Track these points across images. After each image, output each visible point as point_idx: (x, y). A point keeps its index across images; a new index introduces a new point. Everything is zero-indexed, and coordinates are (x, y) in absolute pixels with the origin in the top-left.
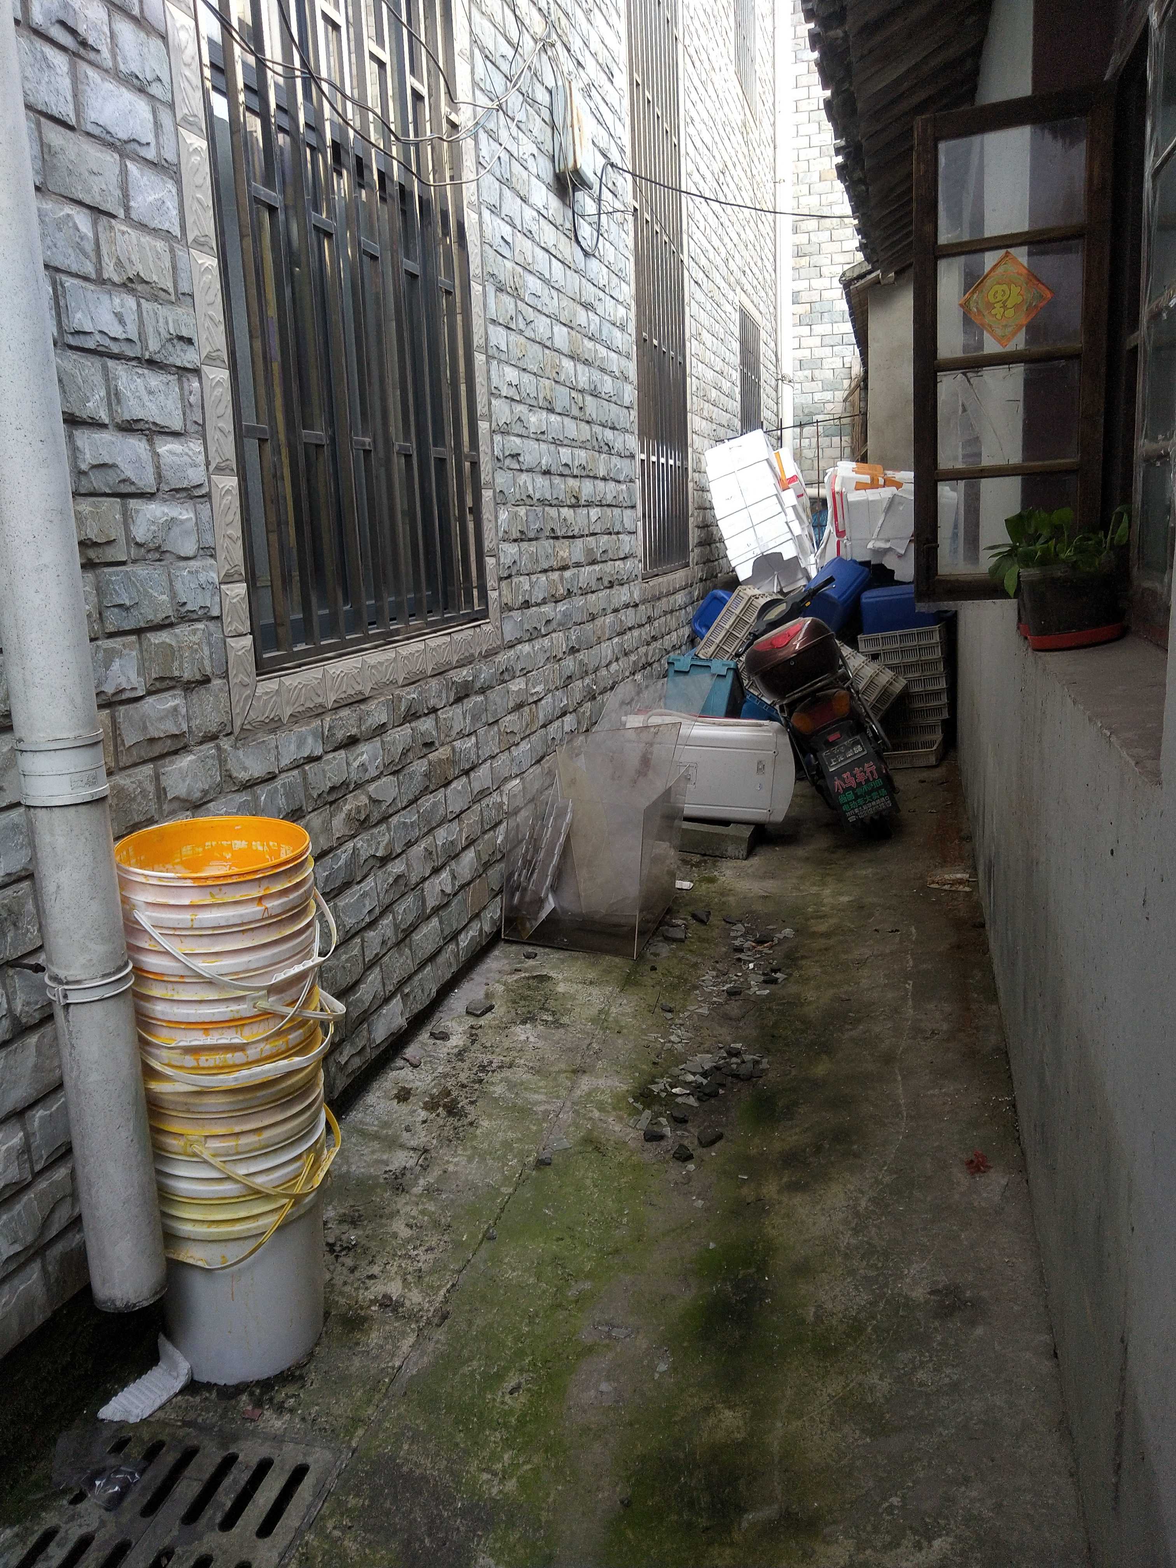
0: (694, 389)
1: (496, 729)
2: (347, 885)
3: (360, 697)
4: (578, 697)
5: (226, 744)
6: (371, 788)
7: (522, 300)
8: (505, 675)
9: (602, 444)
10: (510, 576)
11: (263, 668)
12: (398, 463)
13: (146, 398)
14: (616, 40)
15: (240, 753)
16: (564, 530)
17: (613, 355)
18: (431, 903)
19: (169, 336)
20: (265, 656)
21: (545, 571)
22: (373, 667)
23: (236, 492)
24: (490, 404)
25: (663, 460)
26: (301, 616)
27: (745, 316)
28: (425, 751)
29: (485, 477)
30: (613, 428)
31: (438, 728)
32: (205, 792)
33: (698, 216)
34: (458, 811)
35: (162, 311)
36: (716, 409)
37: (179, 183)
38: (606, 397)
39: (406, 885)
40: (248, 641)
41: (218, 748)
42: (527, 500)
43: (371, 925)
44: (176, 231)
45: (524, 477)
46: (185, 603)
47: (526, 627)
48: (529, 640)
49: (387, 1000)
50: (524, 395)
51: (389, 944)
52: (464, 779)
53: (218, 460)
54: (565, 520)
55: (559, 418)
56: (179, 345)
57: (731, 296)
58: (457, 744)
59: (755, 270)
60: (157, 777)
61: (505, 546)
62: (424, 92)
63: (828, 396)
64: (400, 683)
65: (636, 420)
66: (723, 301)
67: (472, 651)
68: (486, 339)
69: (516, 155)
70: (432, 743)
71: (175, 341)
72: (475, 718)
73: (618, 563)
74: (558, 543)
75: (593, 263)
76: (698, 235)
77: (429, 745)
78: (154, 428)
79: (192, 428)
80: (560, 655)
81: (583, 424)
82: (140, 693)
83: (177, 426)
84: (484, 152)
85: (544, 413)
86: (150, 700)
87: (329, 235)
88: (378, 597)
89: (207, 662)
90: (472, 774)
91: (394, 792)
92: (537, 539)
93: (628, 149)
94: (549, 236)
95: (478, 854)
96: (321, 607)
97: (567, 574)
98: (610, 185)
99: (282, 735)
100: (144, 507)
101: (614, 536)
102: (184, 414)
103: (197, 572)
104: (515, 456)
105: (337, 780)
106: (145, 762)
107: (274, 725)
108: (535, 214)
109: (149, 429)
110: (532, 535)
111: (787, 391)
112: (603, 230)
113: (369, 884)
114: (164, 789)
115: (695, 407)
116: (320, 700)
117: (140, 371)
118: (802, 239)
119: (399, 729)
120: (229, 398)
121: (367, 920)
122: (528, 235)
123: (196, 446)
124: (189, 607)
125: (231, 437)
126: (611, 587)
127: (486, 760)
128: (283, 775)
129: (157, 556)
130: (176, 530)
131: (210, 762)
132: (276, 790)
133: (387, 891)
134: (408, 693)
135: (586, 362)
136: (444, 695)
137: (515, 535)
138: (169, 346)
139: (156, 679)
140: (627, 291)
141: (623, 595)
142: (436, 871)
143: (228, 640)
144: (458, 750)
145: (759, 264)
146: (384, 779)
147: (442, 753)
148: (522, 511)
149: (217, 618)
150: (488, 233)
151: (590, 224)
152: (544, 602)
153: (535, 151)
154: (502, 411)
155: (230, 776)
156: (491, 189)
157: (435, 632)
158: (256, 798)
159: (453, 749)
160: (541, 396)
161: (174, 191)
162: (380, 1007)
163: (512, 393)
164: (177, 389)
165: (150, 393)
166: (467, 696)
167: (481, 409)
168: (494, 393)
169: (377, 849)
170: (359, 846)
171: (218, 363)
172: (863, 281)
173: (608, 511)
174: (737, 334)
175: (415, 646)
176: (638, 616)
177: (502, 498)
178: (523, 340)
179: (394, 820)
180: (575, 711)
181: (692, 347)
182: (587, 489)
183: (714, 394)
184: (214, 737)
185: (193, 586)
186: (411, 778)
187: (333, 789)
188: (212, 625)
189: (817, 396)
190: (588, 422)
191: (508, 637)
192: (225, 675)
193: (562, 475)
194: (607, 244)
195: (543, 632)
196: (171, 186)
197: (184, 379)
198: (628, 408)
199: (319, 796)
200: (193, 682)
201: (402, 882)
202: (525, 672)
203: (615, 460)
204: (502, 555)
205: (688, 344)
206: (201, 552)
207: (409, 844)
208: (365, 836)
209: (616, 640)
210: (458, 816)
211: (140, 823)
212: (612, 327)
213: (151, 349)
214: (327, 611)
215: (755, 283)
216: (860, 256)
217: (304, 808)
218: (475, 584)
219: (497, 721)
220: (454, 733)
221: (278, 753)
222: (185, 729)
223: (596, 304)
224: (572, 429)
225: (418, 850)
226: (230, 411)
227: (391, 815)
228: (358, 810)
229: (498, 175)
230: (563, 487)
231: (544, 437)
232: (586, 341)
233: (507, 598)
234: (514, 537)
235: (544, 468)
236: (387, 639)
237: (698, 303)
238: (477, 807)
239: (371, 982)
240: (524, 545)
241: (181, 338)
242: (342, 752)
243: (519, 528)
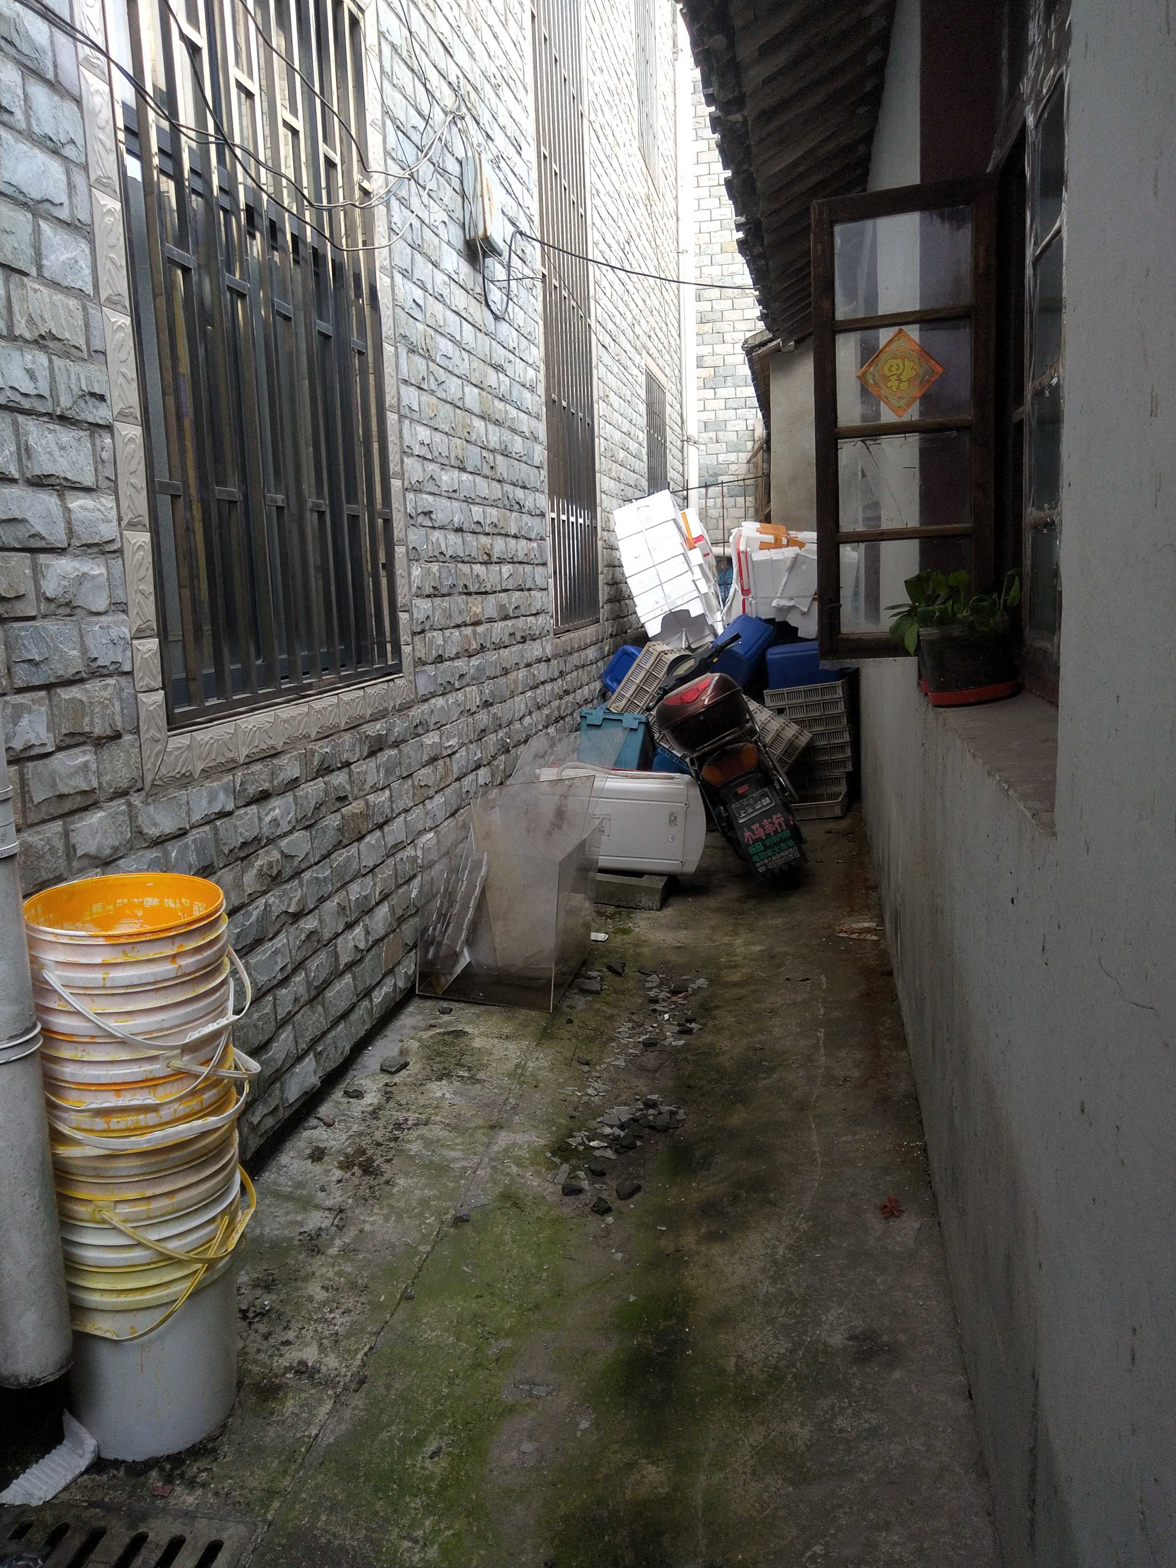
0: (602, 449)
1: (410, 782)
2: (259, 942)
3: (273, 752)
4: (492, 750)
5: (136, 799)
6: (284, 843)
7: (434, 361)
8: (419, 729)
9: (513, 503)
10: (423, 631)
11: (174, 723)
12: (311, 519)
13: (57, 453)
14: (524, 114)
15: (151, 808)
16: (477, 586)
17: (522, 415)
18: (344, 959)
19: (81, 393)
20: (176, 711)
21: (458, 626)
22: (285, 721)
23: (148, 547)
24: (402, 462)
25: (572, 519)
26: (212, 670)
27: (651, 379)
28: (338, 805)
29: (398, 532)
30: (524, 487)
31: (351, 782)
32: (116, 849)
33: (604, 283)
34: (371, 865)
35: (74, 368)
36: (623, 469)
37: (92, 242)
38: (517, 457)
39: (318, 941)
40: (159, 696)
41: (129, 804)
42: (440, 557)
43: (284, 982)
44: (89, 289)
45: (436, 535)
46: (96, 659)
47: (440, 681)
48: (443, 694)
49: (300, 1059)
50: (436, 454)
51: (302, 1001)
52: (378, 833)
53: (130, 516)
54: (477, 576)
55: (470, 477)
56: (91, 401)
57: (637, 359)
58: (371, 798)
59: (661, 335)
60: (66, 834)
61: (418, 601)
62: (337, 160)
63: (732, 457)
64: (313, 736)
65: (546, 480)
66: (629, 363)
67: (385, 705)
68: (399, 399)
69: (427, 222)
70: (346, 797)
71: (87, 398)
72: (389, 771)
73: (529, 619)
74: (470, 599)
75: (503, 327)
76: (604, 301)
77: (342, 799)
78: (65, 483)
79: (104, 484)
80: (474, 709)
81: (495, 483)
82: (50, 749)
83: (88, 480)
84: (396, 219)
85: (456, 472)
86: (60, 756)
87: (242, 296)
88: (291, 651)
89: (118, 718)
90: (386, 829)
91: (307, 847)
92: (449, 595)
93: (536, 219)
94: (460, 300)
95: (392, 909)
96: (232, 663)
97: (480, 629)
98: (519, 252)
99: (193, 791)
100: (55, 562)
101: (526, 593)
102: (96, 470)
103: (109, 627)
104: (428, 514)
105: (249, 835)
106: (54, 819)
107: (185, 780)
108: (446, 278)
109: (60, 484)
110: (445, 591)
111: (692, 453)
112: (512, 295)
113: (281, 941)
114: (74, 846)
115: (604, 467)
116: (231, 755)
117: (51, 426)
118: (706, 306)
119: (312, 783)
120: (142, 455)
121: (280, 977)
122: (439, 298)
123: (108, 502)
124: (100, 663)
125: (144, 493)
126: (524, 642)
127: (399, 814)
128: (194, 831)
129: (68, 611)
130: (87, 585)
131: (121, 818)
132: (187, 846)
133: (299, 948)
134: (321, 747)
135: (497, 423)
136: (357, 749)
137: (428, 590)
138: (81, 402)
139: (66, 735)
140: (536, 354)
141: (535, 650)
142: (349, 926)
143: (140, 695)
144: (372, 804)
145: (664, 328)
146: (296, 834)
147: (356, 807)
148: (435, 567)
149: (128, 673)
150: (400, 296)
151: (500, 289)
152: (457, 656)
153: (446, 219)
154: (414, 470)
155: (141, 833)
156: (403, 255)
157: (348, 686)
158: (167, 854)
159: (367, 803)
160: (453, 456)
161: (87, 251)
162: (293, 1065)
163: (424, 451)
164: (89, 445)
165: (62, 448)
166: (381, 749)
167: (394, 466)
168: (406, 452)
169: (289, 906)
170: (271, 902)
171: (131, 419)
172: (765, 348)
173: (520, 568)
174: (644, 396)
175: (328, 701)
176: (550, 671)
177: (414, 556)
178: (434, 400)
179: (307, 876)
180: (488, 764)
181: (600, 408)
182: (499, 546)
183: (622, 454)
184: (124, 793)
185: (104, 641)
186: (324, 833)
187: (244, 844)
188: (123, 681)
189: (722, 458)
190: (499, 481)
191: (422, 691)
192: (137, 731)
193: (474, 533)
194: (517, 308)
195: (457, 686)
196: (84, 246)
197: (96, 435)
198: (538, 467)
199: (231, 851)
200: (104, 738)
201: (315, 938)
202: (439, 726)
203: (526, 518)
204: (415, 610)
205: (596, 406)
206: (113, 608)
207: (322, 900)
208: (277, 892)
209: (529, 694)
210: (372, 870)
211: (49, 880)
212: (521, 388)
213: (63, 406)
214: (239, 666)
215: (661, 347)
216: (761, 325)
217: (215, 864)
218: (388, 639)
219: (410, 775)
220: (367, 787)
221: (190, 809)
222: (96, 785)
223: (506, 365)
224: (483, 487)
225: (331, 905)
226: (142, 468)
227: (303, 871)
228: (270, 866)
229: (410, 241)
230: (475, 544)
231: (455, 495)
232: (497, 402)
233: (421, 653)
234: (428, 593)
235: (456, 525)
236: (300, 693)
237: (606, 366)
238: (391, 861)
239: (284, 1040)
240: (438, 600)
241: (93, 395)
242: (254, 808)
243: (432, 584)
